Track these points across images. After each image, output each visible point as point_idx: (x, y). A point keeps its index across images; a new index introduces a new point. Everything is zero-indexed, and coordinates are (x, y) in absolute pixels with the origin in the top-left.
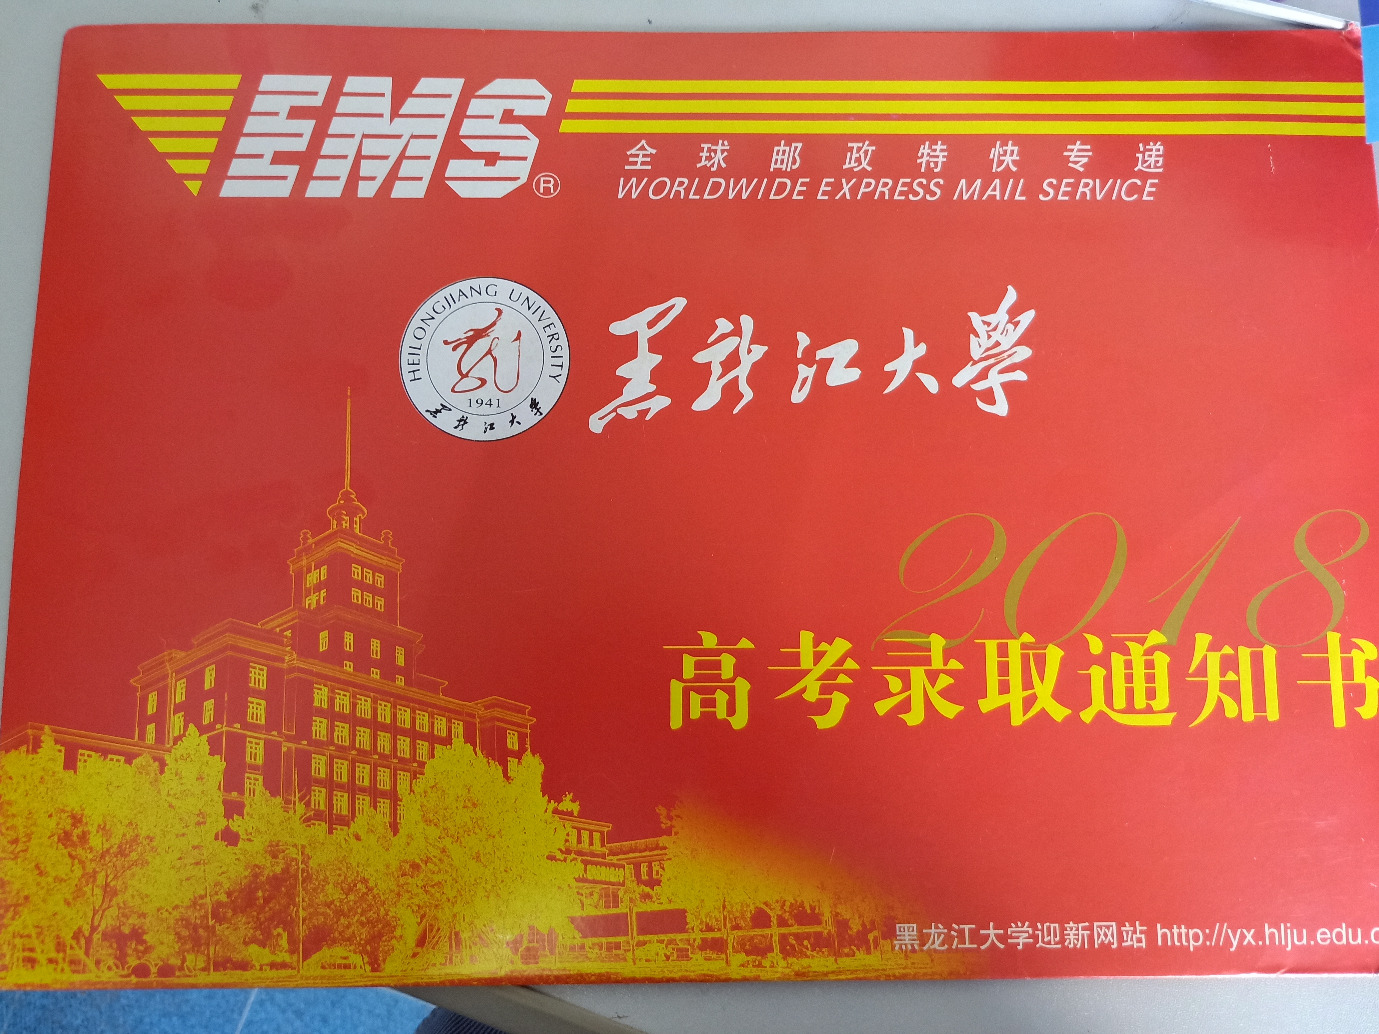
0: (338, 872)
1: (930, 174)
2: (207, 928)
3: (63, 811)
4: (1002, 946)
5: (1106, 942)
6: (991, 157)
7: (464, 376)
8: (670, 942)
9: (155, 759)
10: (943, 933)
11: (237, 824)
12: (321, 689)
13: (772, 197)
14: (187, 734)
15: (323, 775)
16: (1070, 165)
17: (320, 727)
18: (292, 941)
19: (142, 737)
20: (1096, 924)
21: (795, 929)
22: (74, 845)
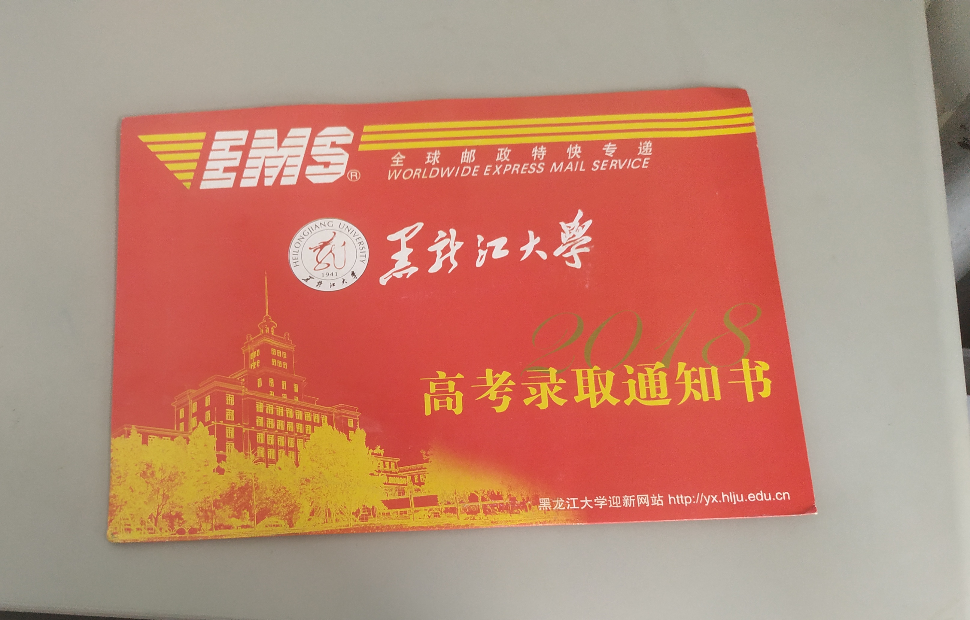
0: (271, 484)
1: (538, 161)
2: (211, 511)
3: (142, 462)
4: (592, 507)
5: (644, 503)
6: (568, 152)
7: (321, 262)
8: (430, 510)
9: (184, 438)
10: (563, 502)
11: (223, 465)
12: (259, 404)
13: (462, 175)
14: (198, 426)
15: (262, 442)
16: (606, 154)
17: (260, 421)
18: (251, 516)
19: (178, 428)
20: (638, 496)
21: (491, 502)
22: (148, 477)
